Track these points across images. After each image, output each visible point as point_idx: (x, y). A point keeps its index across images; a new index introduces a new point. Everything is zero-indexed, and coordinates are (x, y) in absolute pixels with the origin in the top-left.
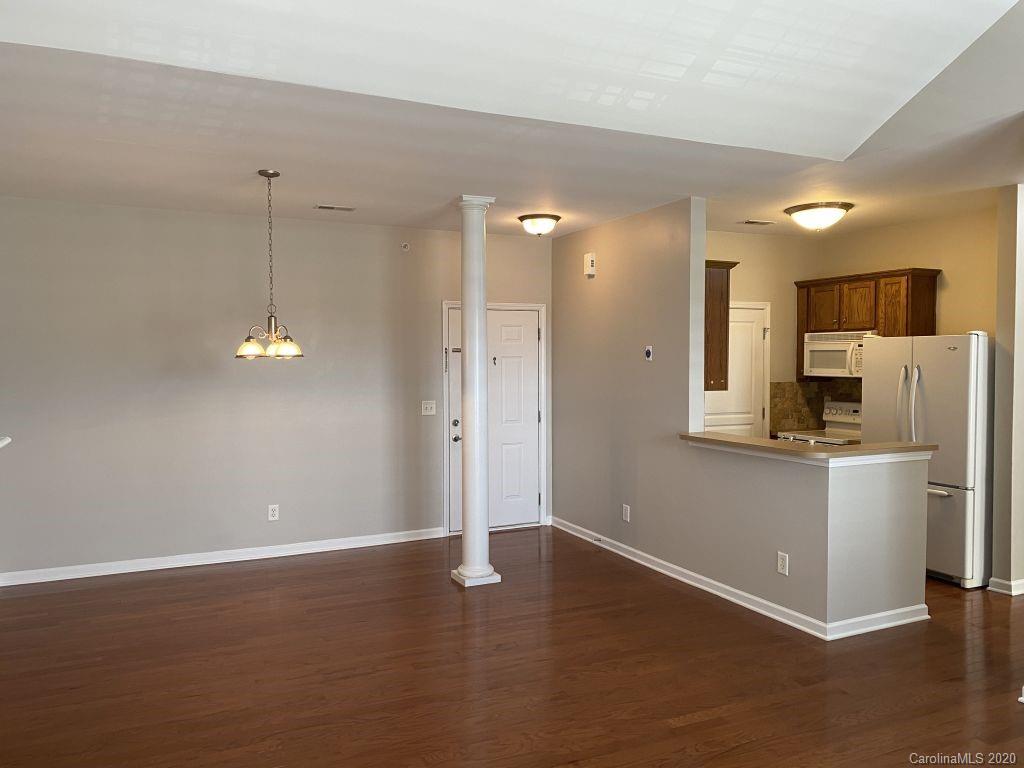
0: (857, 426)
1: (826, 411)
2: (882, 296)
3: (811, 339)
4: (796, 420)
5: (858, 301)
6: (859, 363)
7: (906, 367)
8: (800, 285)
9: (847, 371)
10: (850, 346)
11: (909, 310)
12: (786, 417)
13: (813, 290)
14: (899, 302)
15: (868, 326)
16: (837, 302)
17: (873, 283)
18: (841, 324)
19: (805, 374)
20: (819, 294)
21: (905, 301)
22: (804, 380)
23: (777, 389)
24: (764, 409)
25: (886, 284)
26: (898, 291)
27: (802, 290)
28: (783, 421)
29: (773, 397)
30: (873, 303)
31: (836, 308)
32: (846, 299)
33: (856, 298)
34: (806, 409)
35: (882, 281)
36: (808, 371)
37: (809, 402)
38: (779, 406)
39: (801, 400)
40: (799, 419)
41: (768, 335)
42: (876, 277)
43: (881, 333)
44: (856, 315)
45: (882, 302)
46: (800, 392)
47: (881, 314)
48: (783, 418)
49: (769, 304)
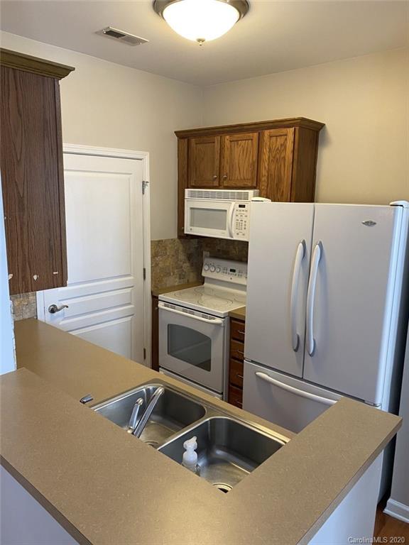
0: (243, 287)
1: (206, 267)
2: (266, 150)
3: (192, 195)
4: (178, 276)
5: (240, 154)
6: (240, 225)
7: (304, 243)
8: (182, 135)
9: (227, 232)
10: (231, 206)
11: (295, 167)
12: (168, 274)
13: (193, 140)
14: (284, 158)
15: (250, 185)
16: (217, 156)
17: (256, 135)
18: (221, 181)
19: (185, 232)
20: (200, 146)
21: (291, 156)
22: (184, 237)
23: (158, 247)
24: (144, 270)
25: (271, 137)
26: (284, 145)
27: (183, 140)
28: (165, 279)
29: (154, 256)
30: (255, 158)
31: (217, 163)
32: (227, 153)
33: (237, 151)
34: (186, 265)
35: (267, 133)
36: (188, 230)
37: (189, 257)
38: (161, 265)
39: (182, 257)
40: (180, 275)
41: (147, 189)
42: (259, 128)
43: (264, 192)
44: (237, 172)
45: (265, 156)
46: (181, 248)
47: (264, 172)
48: (164, 276)
49: (148, 153)
